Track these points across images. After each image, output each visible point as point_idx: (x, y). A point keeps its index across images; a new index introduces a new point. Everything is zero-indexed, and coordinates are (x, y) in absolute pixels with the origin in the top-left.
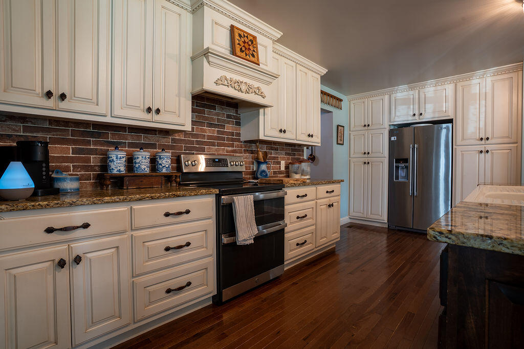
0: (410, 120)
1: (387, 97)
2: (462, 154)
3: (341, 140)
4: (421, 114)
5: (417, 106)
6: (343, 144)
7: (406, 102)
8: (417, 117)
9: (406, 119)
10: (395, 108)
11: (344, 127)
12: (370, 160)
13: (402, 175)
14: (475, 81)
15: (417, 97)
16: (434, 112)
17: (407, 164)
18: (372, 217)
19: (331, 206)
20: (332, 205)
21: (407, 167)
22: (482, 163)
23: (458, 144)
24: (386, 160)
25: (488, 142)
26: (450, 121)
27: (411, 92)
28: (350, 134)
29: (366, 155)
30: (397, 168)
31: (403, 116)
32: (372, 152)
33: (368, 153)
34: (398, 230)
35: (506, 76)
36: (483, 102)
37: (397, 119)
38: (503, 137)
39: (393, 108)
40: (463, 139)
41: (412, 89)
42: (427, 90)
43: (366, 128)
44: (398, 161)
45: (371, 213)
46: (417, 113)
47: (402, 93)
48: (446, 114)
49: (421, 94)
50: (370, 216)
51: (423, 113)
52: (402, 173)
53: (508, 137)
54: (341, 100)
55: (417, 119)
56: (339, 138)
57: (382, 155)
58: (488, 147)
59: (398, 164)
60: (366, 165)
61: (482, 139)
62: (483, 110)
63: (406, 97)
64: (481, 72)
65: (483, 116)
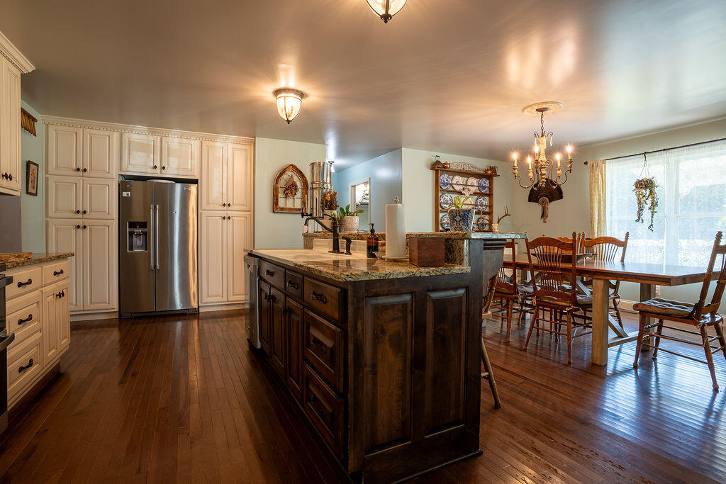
0: (149, 172)
1: (116, 136)
2: (208, 220)
3: (33, 188)
4: (164, 168)
5: (158, 157)
6: (36, 195)
7: (143, 148)
8: (158, 170)
9: (144, 170)
10: (129, 154)
11: (37, 165)
12: (87, 222)
13: (138, 244)
14: (219, 144)
15: (159, 145)
16: (178, 169)
17: (145, 230)
18: (94, 306)
19: (61, 295)
20: (63, 294)
21: (145, 234)
22: (225, 229)
23: (203, 208)
24: (114, 225)
25: (229, 208)
26: (195, 182)
27: (151, 138)
28: (47, 178)
29: (80, 215)
30: (131, 234)
31: (139, 164)
32: (91, 211)
33: (85, 212)
34: (136, 318)
35: (243, 147)
36: (225, 167)
37: (130, 168)
38: (240, 205)
39: (125, 152)
40: (208, 203)
41: (153, 133)
42: (170, 139)
43: (80, 173)
44: (132, 225)
45: (91, 302)
46: (158, 166)
47: (138, 135)
48: (192, 173)
49: (163, 142)
50: (89, 306)
51: (166, 167)
52: (138, 241)
53: (244, 205)
54: (34, 120)
55: (157, 173)
56: (30, 184)
57: (109, 217)
58: (230, 214)
59: (132, 230)
60: (80, 231)
61: (224, 205)
62: (225, 175)
63: (145, 142)
64: (224, 136)
65: (225, 181)
